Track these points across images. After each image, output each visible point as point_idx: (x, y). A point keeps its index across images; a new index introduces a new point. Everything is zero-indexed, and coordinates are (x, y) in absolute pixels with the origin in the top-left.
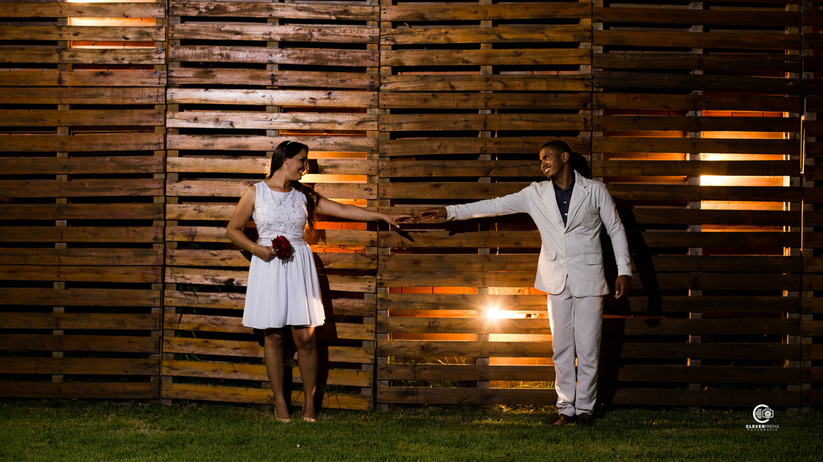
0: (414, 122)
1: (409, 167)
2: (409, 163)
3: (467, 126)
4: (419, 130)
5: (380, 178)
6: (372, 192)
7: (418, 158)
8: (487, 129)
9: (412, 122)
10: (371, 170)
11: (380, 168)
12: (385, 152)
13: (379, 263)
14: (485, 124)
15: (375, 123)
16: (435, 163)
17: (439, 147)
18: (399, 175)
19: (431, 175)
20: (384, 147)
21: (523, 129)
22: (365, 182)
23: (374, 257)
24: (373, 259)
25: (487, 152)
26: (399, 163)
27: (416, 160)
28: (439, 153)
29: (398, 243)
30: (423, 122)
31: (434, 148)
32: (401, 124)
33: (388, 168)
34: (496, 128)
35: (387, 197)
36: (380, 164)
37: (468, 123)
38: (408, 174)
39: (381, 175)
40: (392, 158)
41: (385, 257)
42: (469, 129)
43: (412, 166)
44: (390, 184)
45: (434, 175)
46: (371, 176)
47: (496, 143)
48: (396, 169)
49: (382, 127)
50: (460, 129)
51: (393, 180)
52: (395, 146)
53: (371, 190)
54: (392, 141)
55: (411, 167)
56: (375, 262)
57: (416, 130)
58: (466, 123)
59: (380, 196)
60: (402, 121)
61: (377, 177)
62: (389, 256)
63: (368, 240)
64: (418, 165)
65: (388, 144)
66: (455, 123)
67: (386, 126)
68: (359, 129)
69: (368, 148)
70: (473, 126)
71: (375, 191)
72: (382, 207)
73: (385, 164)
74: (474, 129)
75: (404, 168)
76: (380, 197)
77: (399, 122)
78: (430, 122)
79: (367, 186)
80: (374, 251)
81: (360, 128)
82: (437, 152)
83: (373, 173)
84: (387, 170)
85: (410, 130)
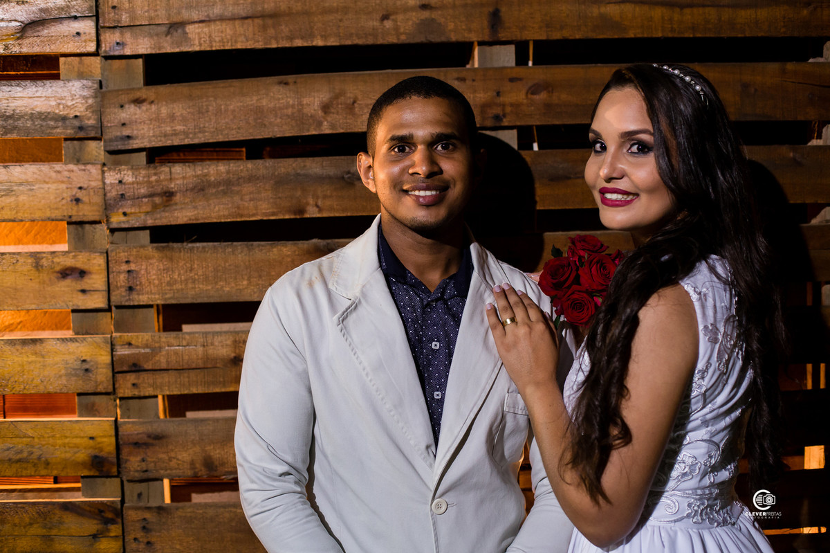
0: (233, 19)
1: (217, 184)
2: (216, 170)
3: (426, 25)
4: (250, 45)
5: (113, 231)
6: (87, 283)
7: (256, 149)
8: (503, 36)
9: (222, 19)
10: (77, 200)
11: (112, 194)
12: (126, 132)
13: (129, 538)
14: (495, 19)
15: (87, 27)
16: (314, 166)
17: (326, 108)
18: (182, 215)
19: (302, 211)
20: (124, 115)
21: (631, 35)
22: (64, 247)
23: (109, 515)
24: (107, 522)
25: (505, 123)
26: (180, 174)
27: (250, 157)
28: (326, 129)
29: (192, 463)
30: (263, 16)
31: (309, 111)
32: (182, 24)
33: (143, 191)
34: (535, 33)
35: (143, 299)
36: (111, 178)
37: (435, 15)
38: (216, 211)
39: (117, 220)
40: (157, 155)
41: (148, 515)
42: (436, 39)
43: (228, 183)
44: (151, 250)
45: (312, 213)
46: (81, 223)
47: (534, 89)
48: (169, 195)
49: (110, 39)
50: (403, 39)
51: (164, 235)
52: (164, 111)
53: (82, 273)
54: (151, 92)
55: (227, 186)
56: (115, 530)
57: (239, 46)
58: (426, 14)
59: (119, 296)
60: (186, 15)
61: (103, 229)
62: (161, 509)
63: (82, 456)
64: (252, 179)
65: (138, 102)
66: (385, 17)
67: (128, 37)
68: (25, 50)
69: (64, 119)
70: (451, 26)
71: (97, 281)
72: (127, 336)
73: (129, 177)
74: (454, 38)
75: (201, 189)
76: (115, 299)
77: (176, 19)
78: (289, 14)
79: (69, 262)
80: (107, 495)
81: (29, 47)
82: (320, 124)
83: (88, 211)
84: (136, 198)
85: (216, 46)
